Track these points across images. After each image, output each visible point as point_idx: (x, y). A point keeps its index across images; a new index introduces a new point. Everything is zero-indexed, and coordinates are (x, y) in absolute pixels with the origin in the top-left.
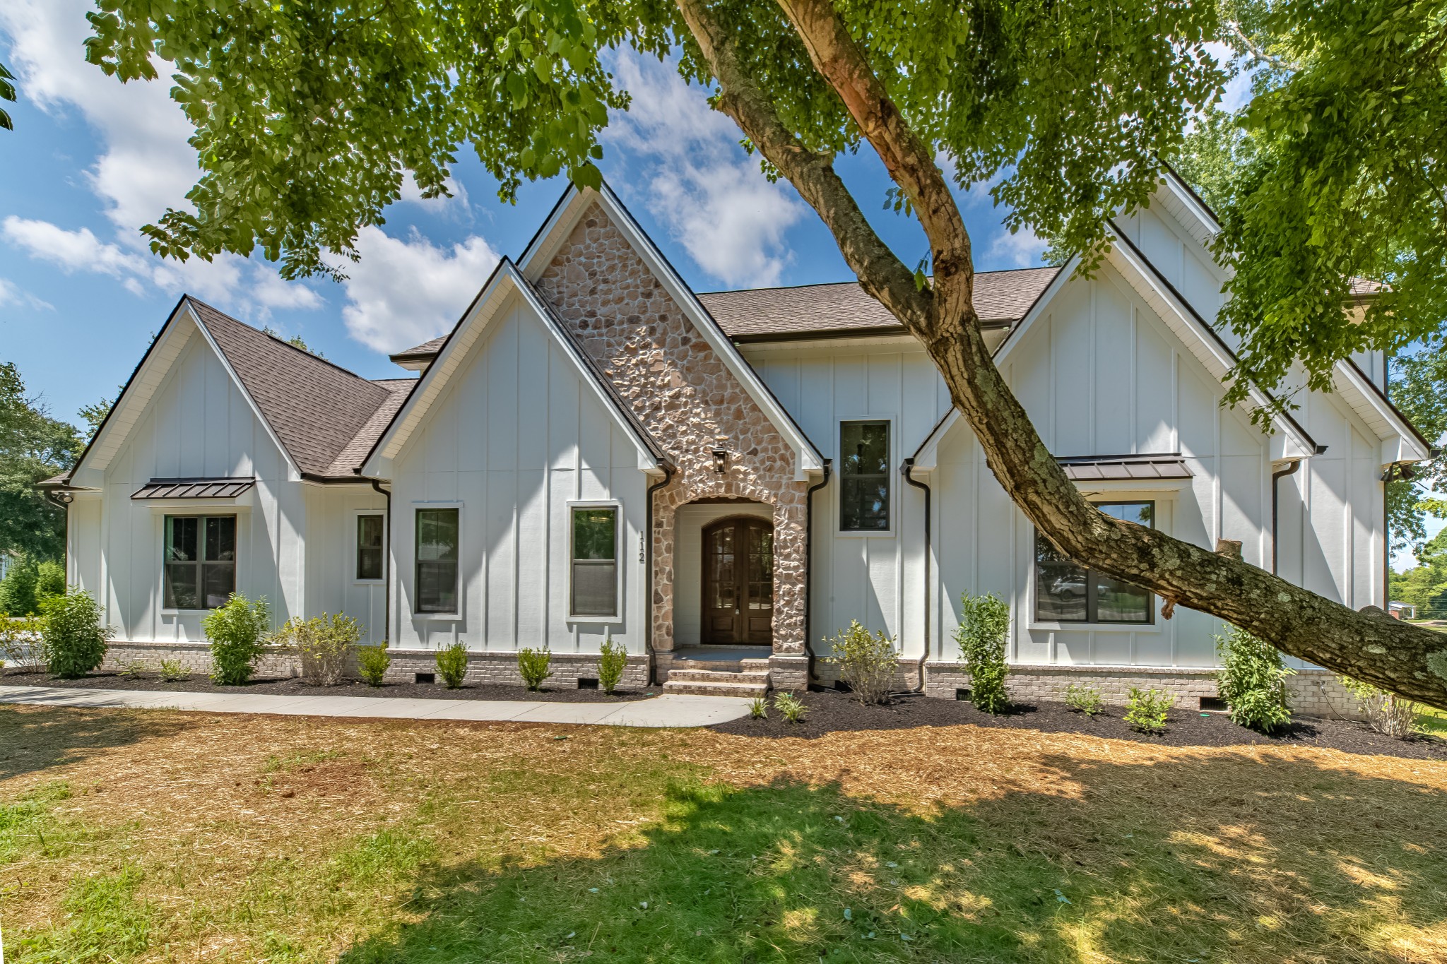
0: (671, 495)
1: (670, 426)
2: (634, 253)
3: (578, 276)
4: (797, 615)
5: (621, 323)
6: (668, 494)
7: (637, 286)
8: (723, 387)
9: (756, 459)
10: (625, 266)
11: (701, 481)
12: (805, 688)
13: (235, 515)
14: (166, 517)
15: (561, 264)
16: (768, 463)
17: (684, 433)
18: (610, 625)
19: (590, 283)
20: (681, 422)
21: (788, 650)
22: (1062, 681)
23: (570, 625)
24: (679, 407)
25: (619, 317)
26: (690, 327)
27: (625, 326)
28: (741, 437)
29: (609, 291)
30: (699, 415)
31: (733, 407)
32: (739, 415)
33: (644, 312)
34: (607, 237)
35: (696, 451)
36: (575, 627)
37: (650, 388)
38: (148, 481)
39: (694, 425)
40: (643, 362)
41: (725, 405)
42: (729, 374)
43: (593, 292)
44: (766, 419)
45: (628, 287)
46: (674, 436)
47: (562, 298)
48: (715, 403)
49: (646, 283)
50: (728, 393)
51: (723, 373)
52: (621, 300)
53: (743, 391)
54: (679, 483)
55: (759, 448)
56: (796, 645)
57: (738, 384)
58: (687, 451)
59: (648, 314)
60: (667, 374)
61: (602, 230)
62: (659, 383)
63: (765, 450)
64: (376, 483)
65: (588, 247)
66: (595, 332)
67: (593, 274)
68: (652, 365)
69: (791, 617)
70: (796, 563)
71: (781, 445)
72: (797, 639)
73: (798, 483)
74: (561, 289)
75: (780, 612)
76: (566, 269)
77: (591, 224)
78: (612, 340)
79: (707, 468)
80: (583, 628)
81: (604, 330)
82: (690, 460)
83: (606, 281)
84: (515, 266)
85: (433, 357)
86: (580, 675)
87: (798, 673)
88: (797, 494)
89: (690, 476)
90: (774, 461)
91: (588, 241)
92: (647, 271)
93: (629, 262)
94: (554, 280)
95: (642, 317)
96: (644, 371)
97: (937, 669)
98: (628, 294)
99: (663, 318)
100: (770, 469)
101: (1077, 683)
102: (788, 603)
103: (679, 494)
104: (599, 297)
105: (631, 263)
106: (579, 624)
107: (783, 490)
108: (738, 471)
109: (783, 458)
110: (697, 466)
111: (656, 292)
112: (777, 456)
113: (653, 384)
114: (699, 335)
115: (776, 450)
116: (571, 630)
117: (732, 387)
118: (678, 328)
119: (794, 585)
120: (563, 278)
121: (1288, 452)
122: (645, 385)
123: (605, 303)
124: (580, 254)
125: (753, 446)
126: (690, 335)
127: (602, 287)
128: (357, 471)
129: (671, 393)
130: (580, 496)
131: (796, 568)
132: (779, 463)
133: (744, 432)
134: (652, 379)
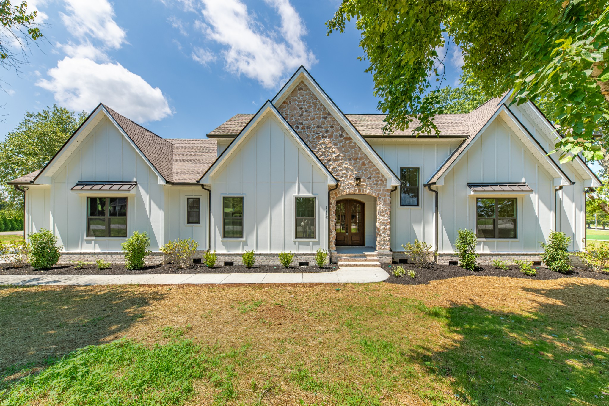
0: (336, 193)
1: (335, 167)
2: (319, 101)
3: (295, 109)
4: (387, 237)
5: (314, 128)
6: (334, 192)
7: (321, 114)
8: (358, 154)
9: (370, 180)
10: (315, 107)
11: (348, 188)
12: (391, 263)
13: (127, 197)
14: (88, 198)
15: (287, 104)
16: (375, 182)
17: (341, 170)
18: (313, 242)
19: (300, 112)
20: (339, 166)
21: (384, 249)
22: (487, 258)
23: (295, 242)
24: (339, 160)
25: (313, 125)
26: (343, 130)
27: (315, 129)
28: (364, 172)
29: (309, 115)
30: (346, 164)
31: (361, 161)
32: (364, 164)
33: (324, 124)
34: (307, 95)
35: (346, 177)
36: (297, 243)
37: (326, 153)
38: (77, 182)
39: (345, 167)
40: (324, 143)
41: (358, 160)
42: (360, 149)
43: (301, 115)
44: (375, 166)
45: (317, 114)
46: (337, 171)
47: (288, 117)
48: (354, 160)
49: (324, 113)
50: (359, 156)
51: (357, 149)
52: (314, 119)
53: (366, 155)
54: (339, 188)
55: (372, 176)
56: (387, 247)
57: (363, 153)
58: (342, 177)
59: (326, 125)
60: (333, 148)
61: (305, 92)
62: (330, 151)
63: (374, 177)
64: (202, 186)
65: (299, 98)
66: (302, 130)
67: (301, 108)
68: (327, 144)
69: (385, 237)
70: (387, 218)
71: (380, 176)
72: (388, 245)
73: (388, 190)
74: (287, 113)
75: (380, 235)
76: (289, 106)
77: (300, 89)
78: (310, 134)
79: (351, 183)
80: (300, 244)
81: (306, 130)
82: (344, 180)
83: (307, 112)
84: (271, 102)
85: (236, 137)
86: (300, 261)
87: (388, 258)
88: (387, 194)
89: (343, 186)
90: (378, 181)
91: (299, 96)
92: (325, 109)
93: (317, 105)
94: (284, 109)
95: (323, 126)
96: (324, 147)
97: (442, 255)
98: (317, 117)
99: (332, 127)
100: (376, 184)
101: (493, 258)
102: (384, 232)
103: (339, 192)
104: (305, 118)
105: (318, 106)
106: (298, 241)
107: (381, 192)
108: (364, 185)
109: (381, 180)
110: (346, 183)
111: (328, 117)
112: (379, 180)
113: (328, 151)
114: (347, 134)
115: (378, 177)
116: (295, 244)
117: (361, 154)
118: (338, 131)
119: (386, 226)
120: (288, 109)
121: (563, 184)
122: (324, 152)
123: (306, 120)
124: (296, 100)
125: (369, 176)
126: (343, 134)
127: (305, 113)
128: (197, 181)
129: (336, 155)
130: (299, 192)
131: (387, 220)
132: (379, 182)
133: (366, 170)
134: (327, 150)
